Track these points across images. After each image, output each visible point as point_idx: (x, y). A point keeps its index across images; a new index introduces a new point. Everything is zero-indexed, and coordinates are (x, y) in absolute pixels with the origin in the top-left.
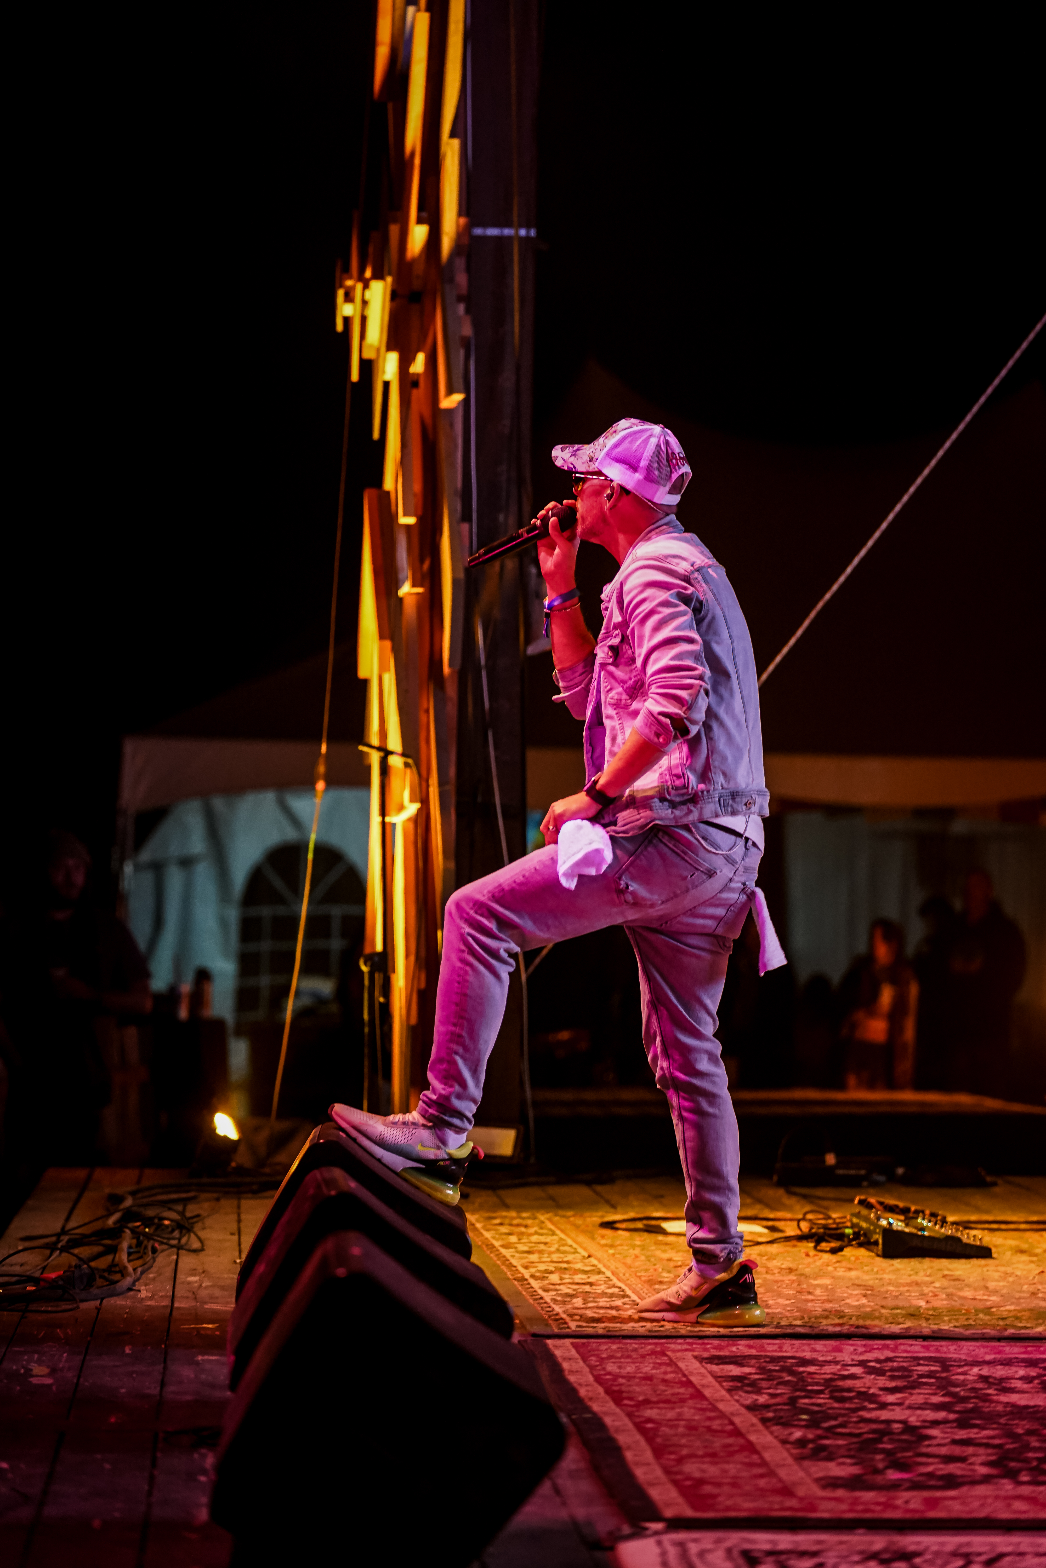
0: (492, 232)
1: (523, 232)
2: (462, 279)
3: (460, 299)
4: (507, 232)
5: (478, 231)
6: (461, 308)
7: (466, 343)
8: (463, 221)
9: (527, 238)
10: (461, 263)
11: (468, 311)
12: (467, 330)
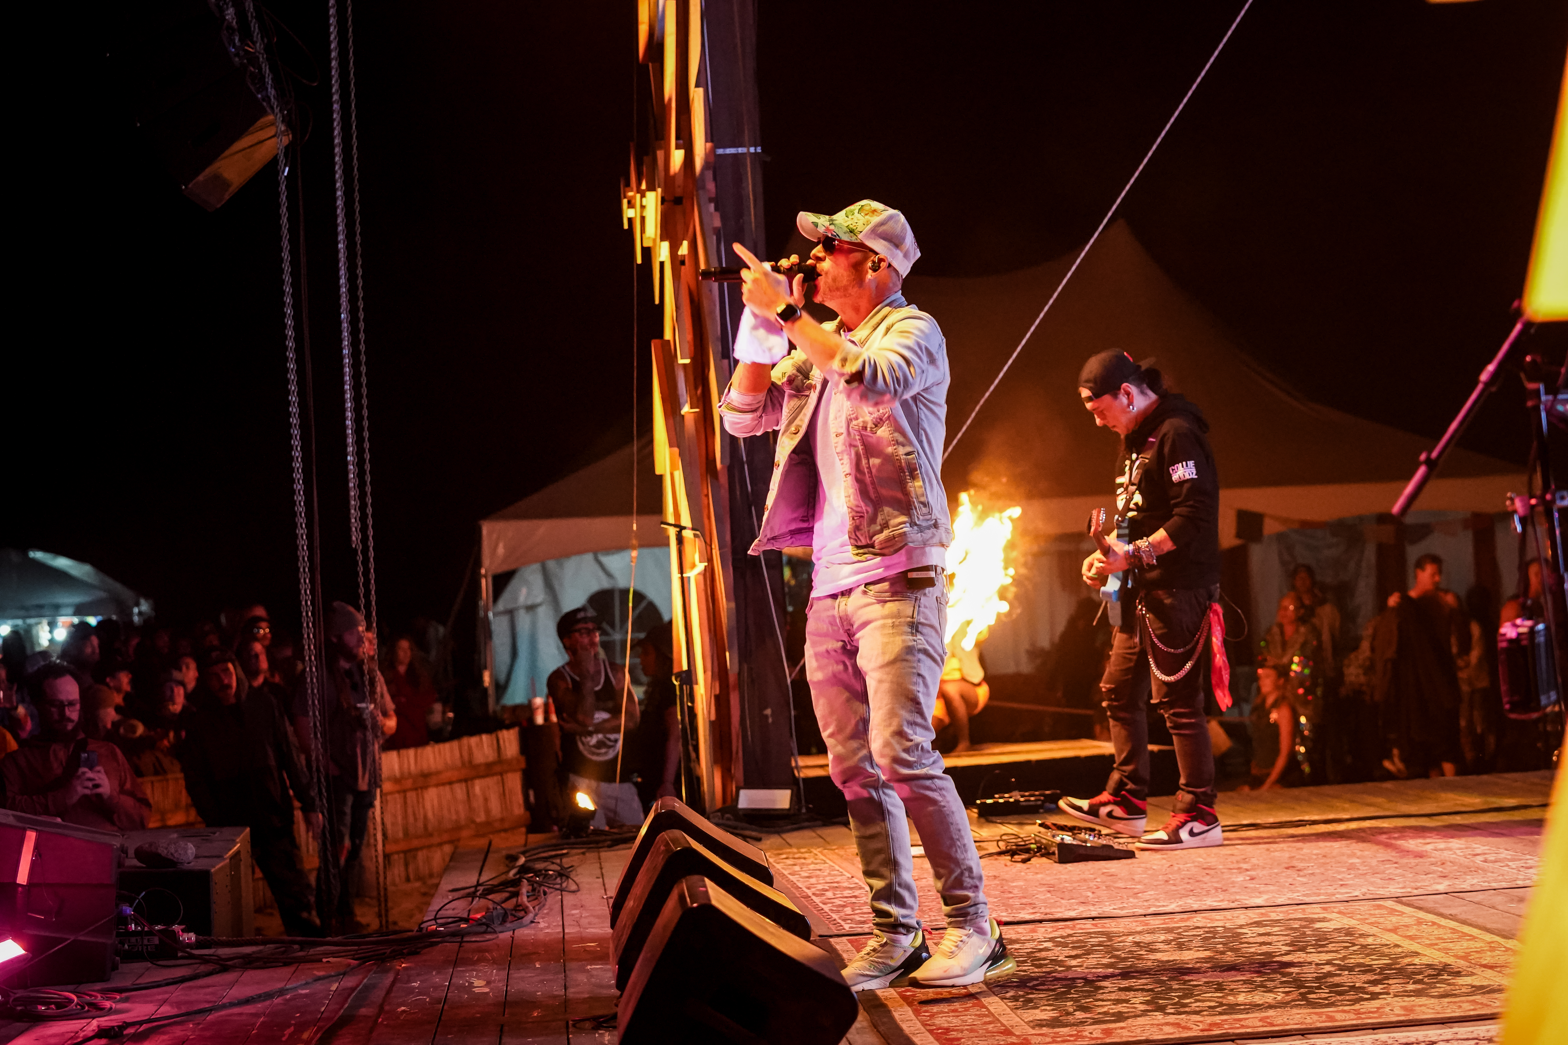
0: (731, 151)
1: (752, 150)
2: (711, 186)
3: (711, 200)
4: (741, 150)
5: (720, 151)
6: (712, 206)
7: (717, 232)
8: (709, 145)
9: (756, 153)
10: (709, 175)
11: (717, 209)
12: (717, 223)
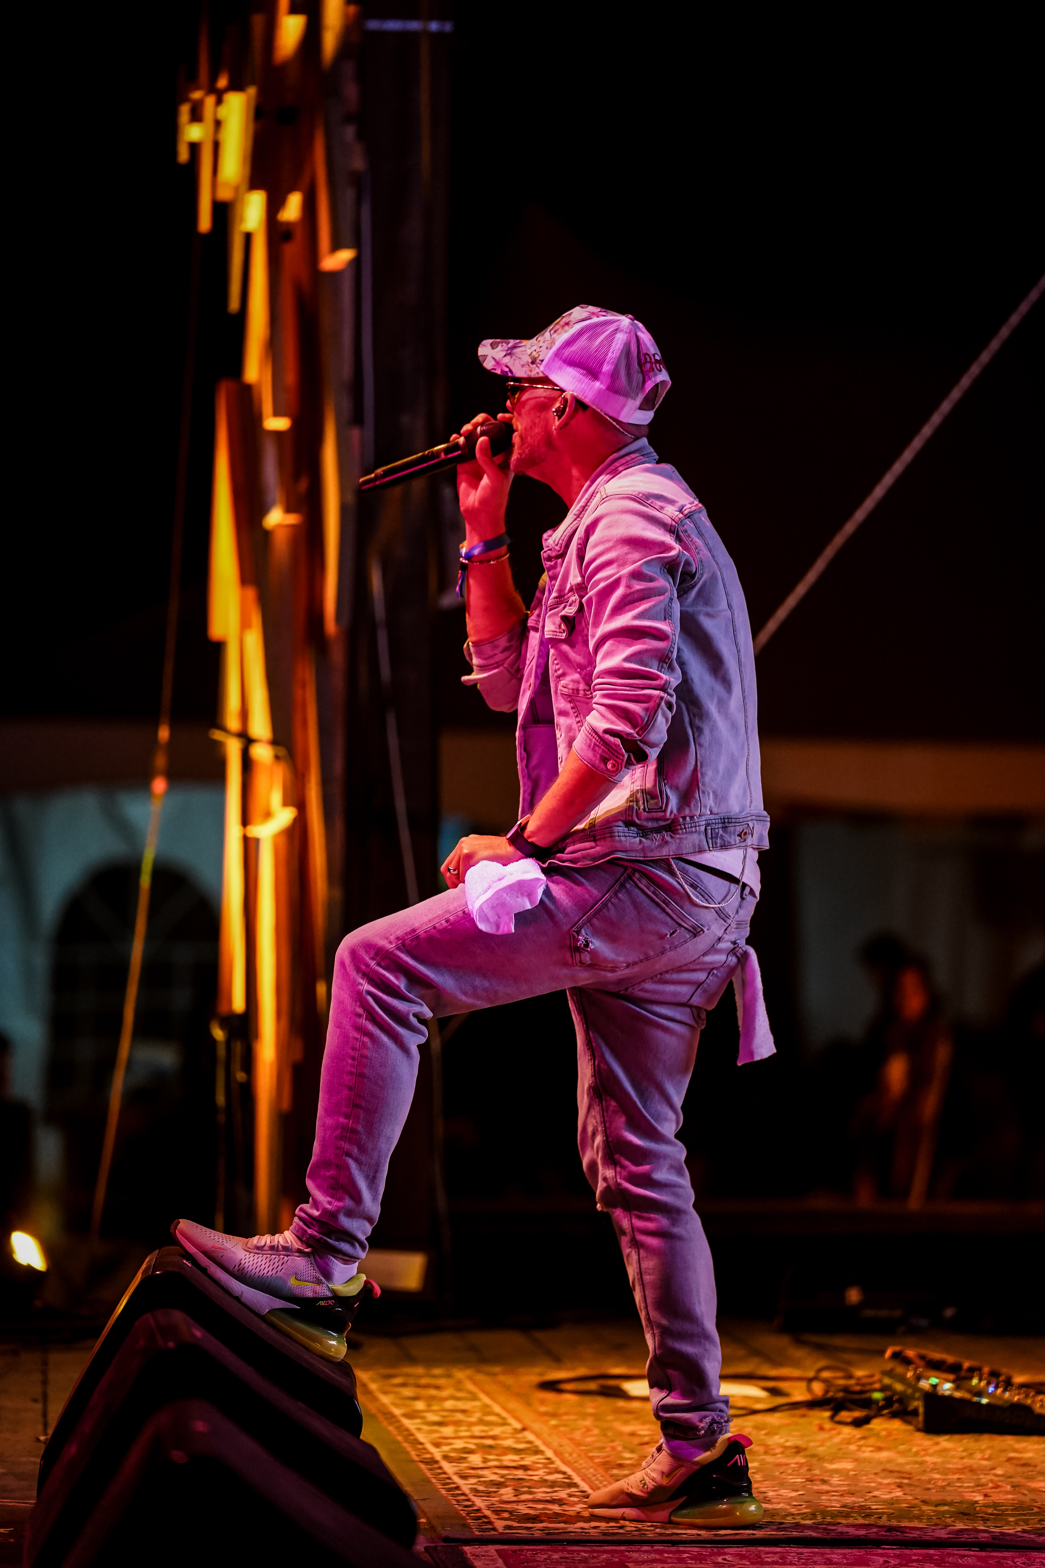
0: (393, 25)
1: (434, 26)
2: (351, 91)
3: (348, 119)
4: (414, 25)
5: (373, 25)
6: (350, 132)
7: (356, 180)
8: (352, 9)
9: (439, 35)
10: (349, 69)
11: (360, 136)
12: (358, 163)
